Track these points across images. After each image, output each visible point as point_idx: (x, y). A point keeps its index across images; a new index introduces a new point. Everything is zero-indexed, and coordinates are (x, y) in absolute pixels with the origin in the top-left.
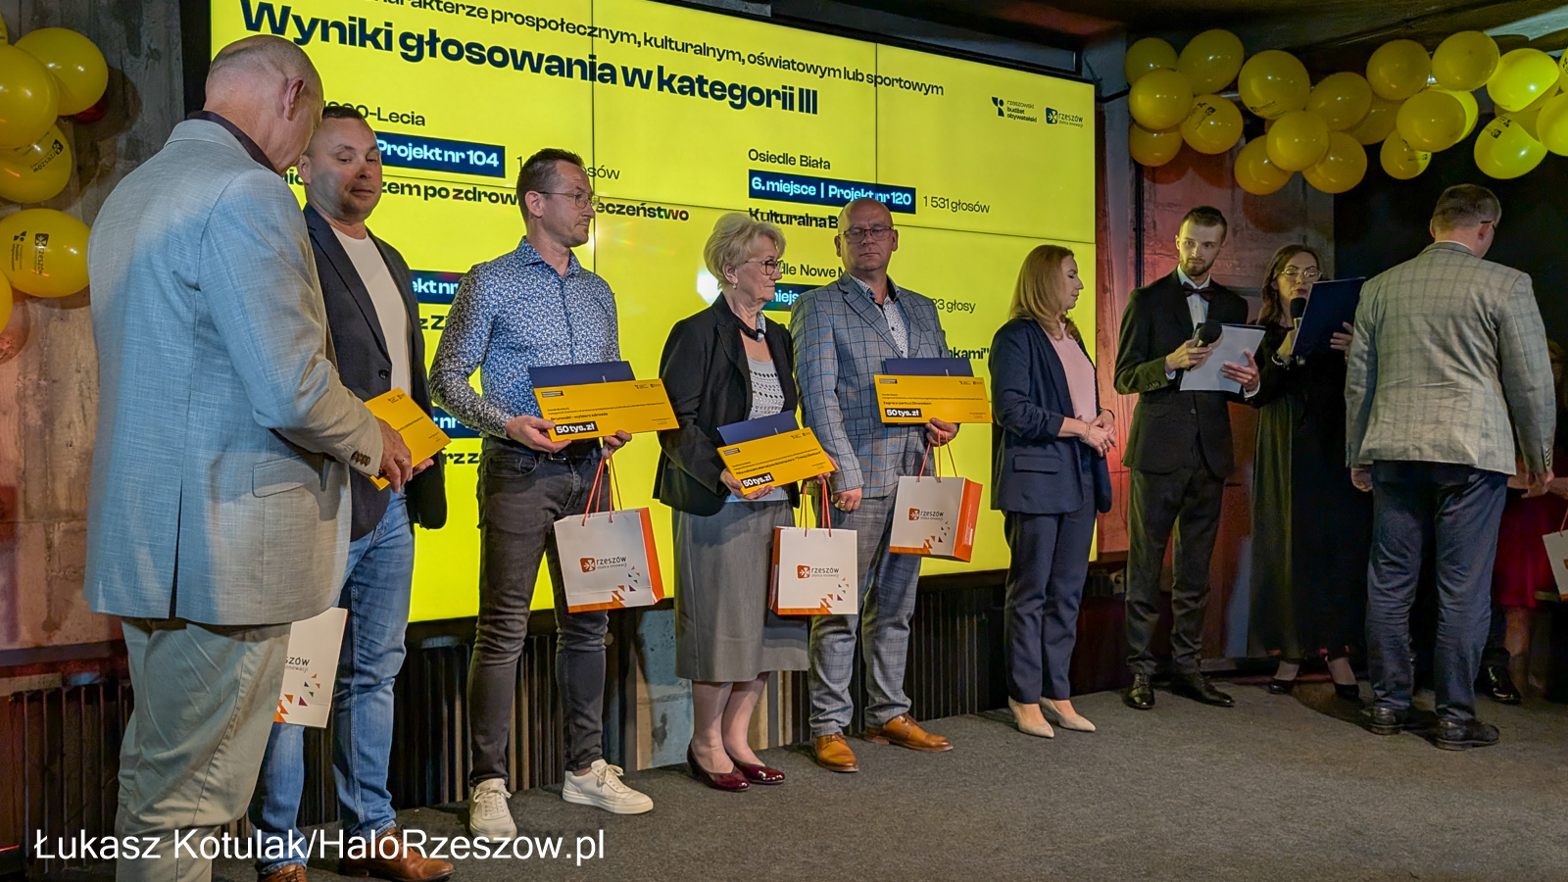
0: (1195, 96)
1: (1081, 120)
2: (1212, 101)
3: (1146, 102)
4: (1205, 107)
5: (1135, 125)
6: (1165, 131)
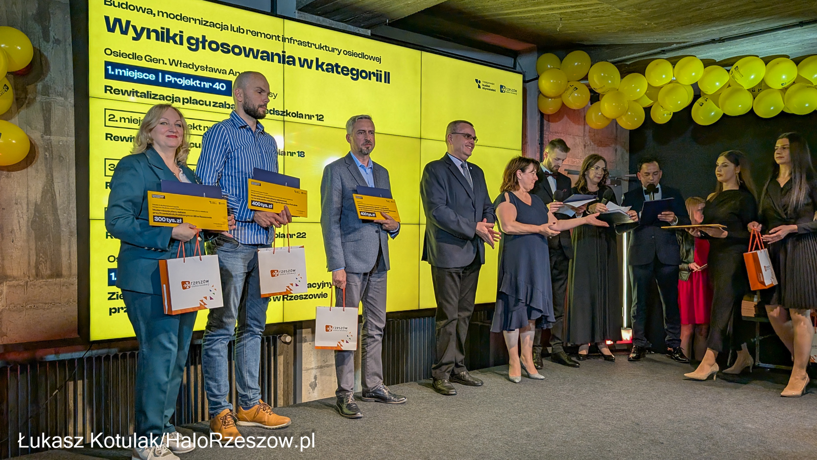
0: (568, 82)
1: (516, 91)
2: (576, 84)
3: (546, 84)
4: (574, 87)
5: (541, 95)
6: (554, 98)
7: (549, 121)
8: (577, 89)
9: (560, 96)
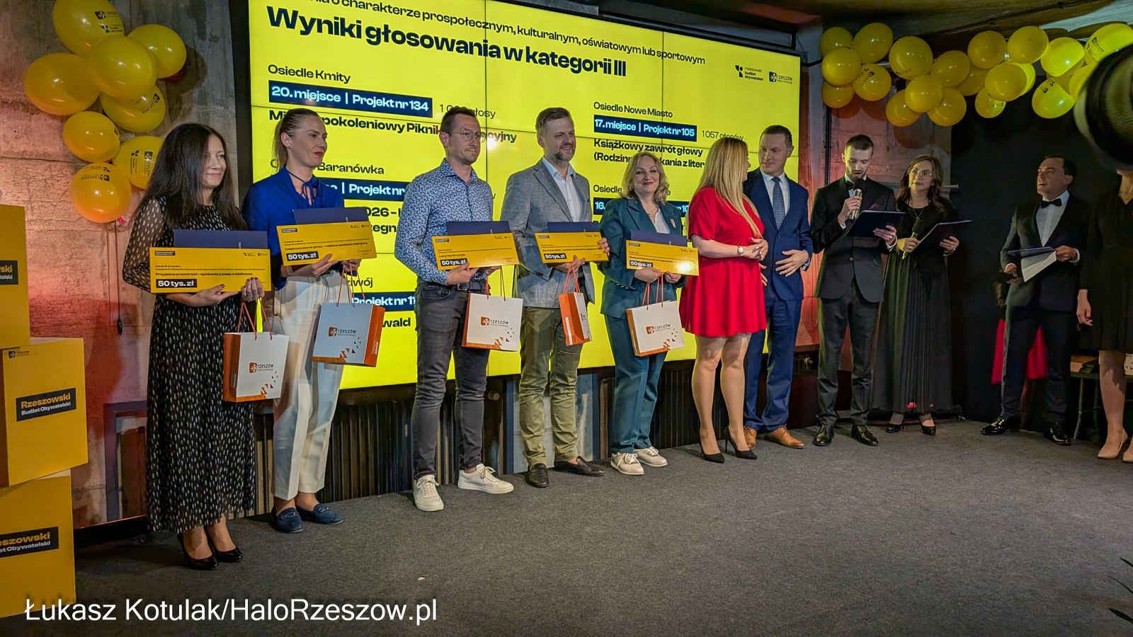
0: (861, 65)
1: (791, 79)
2: (872, 68)
3: (831, 69)
4: (868, 72)
5: (826, 83)
6: (844, 86)
7: (838, 116)
8: (873, 74)
9: (851, 84)
